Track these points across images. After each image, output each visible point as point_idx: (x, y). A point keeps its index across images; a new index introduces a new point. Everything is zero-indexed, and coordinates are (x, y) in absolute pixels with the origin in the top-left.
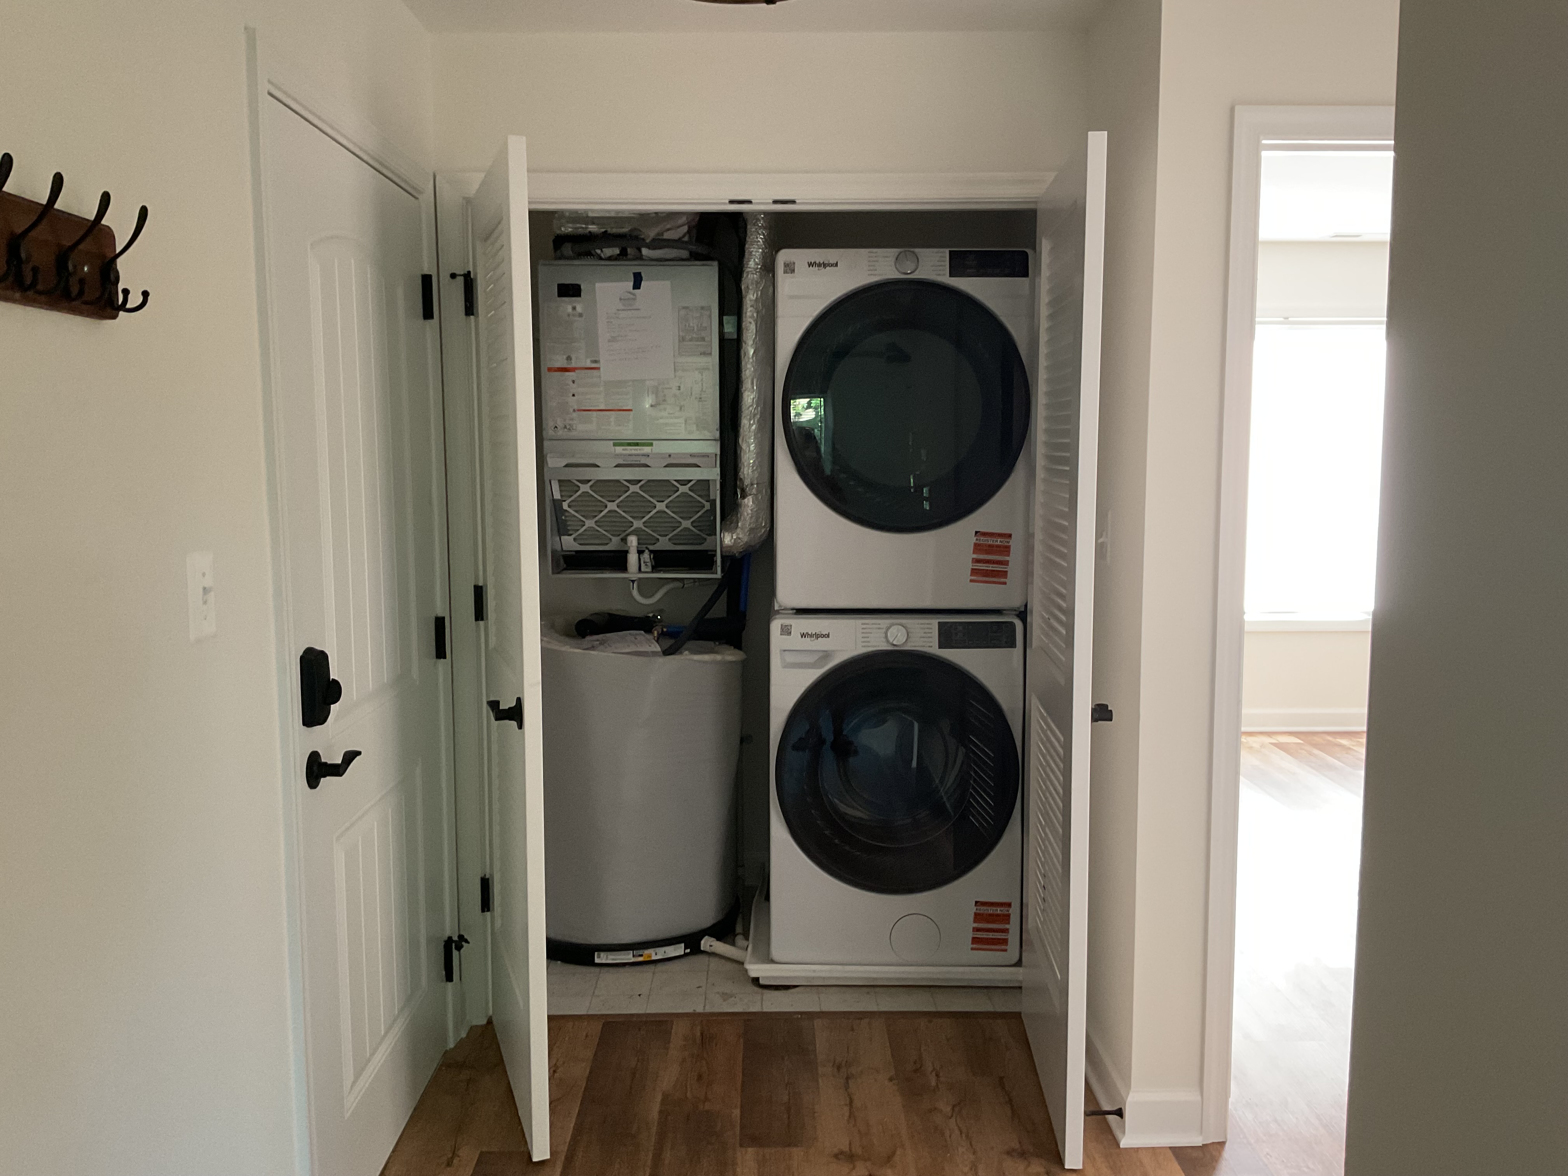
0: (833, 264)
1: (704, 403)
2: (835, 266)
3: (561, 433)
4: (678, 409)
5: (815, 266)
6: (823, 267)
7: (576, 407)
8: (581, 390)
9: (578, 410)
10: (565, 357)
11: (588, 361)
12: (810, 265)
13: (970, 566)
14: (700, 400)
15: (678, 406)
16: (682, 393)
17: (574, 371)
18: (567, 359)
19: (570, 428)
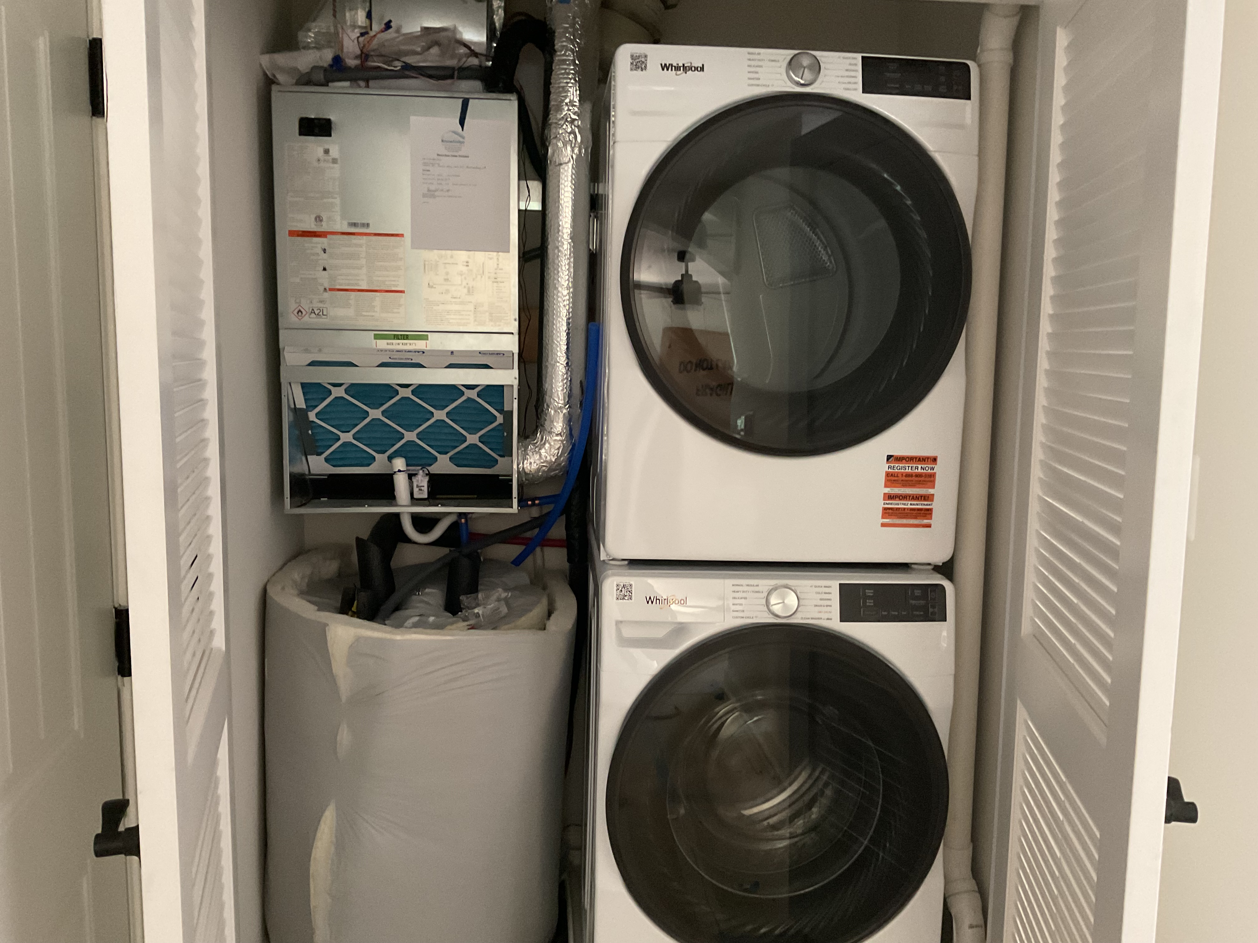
0: (698, 67)
1: (501, 285)
2: (700, 71)
3: (308, 320)
4: (465, 291)
5: (672, 70)
6: (683, 70)
7: (327, 285)
8: (332, 262)
9: (331, 290)
10: (313, 217)
11: (345, 223)
12: (665, 67)
13: (881, 504)
14: (496, 280)
15: (465, 287)
16: (471, 270)
17: (326, 237)
18: (316, 219)
19: (320, 313)
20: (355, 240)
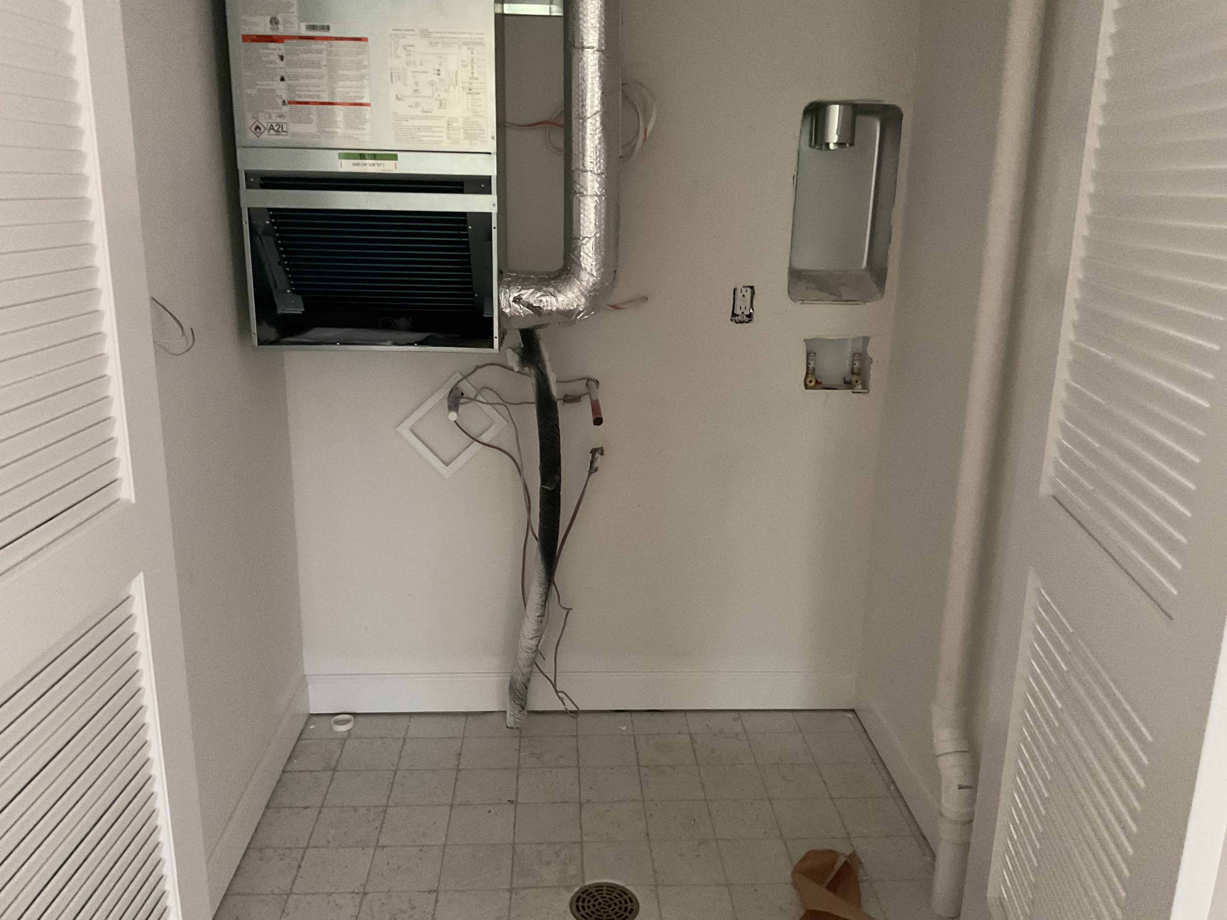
1: (476, 96)
3: (267, 137)
4: (438, 103)
7: (285, 97)
8: (290, 71)
9: (290, 103)
10: (268, 19)
11: (303, 26)
14: (471, 92)
15: (437, 99)
16: (443, 80)
17: (283, 42)
18: (271, 22)
19: (279, 130)
20: (315, 45)
